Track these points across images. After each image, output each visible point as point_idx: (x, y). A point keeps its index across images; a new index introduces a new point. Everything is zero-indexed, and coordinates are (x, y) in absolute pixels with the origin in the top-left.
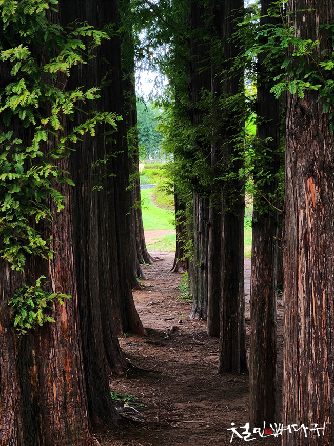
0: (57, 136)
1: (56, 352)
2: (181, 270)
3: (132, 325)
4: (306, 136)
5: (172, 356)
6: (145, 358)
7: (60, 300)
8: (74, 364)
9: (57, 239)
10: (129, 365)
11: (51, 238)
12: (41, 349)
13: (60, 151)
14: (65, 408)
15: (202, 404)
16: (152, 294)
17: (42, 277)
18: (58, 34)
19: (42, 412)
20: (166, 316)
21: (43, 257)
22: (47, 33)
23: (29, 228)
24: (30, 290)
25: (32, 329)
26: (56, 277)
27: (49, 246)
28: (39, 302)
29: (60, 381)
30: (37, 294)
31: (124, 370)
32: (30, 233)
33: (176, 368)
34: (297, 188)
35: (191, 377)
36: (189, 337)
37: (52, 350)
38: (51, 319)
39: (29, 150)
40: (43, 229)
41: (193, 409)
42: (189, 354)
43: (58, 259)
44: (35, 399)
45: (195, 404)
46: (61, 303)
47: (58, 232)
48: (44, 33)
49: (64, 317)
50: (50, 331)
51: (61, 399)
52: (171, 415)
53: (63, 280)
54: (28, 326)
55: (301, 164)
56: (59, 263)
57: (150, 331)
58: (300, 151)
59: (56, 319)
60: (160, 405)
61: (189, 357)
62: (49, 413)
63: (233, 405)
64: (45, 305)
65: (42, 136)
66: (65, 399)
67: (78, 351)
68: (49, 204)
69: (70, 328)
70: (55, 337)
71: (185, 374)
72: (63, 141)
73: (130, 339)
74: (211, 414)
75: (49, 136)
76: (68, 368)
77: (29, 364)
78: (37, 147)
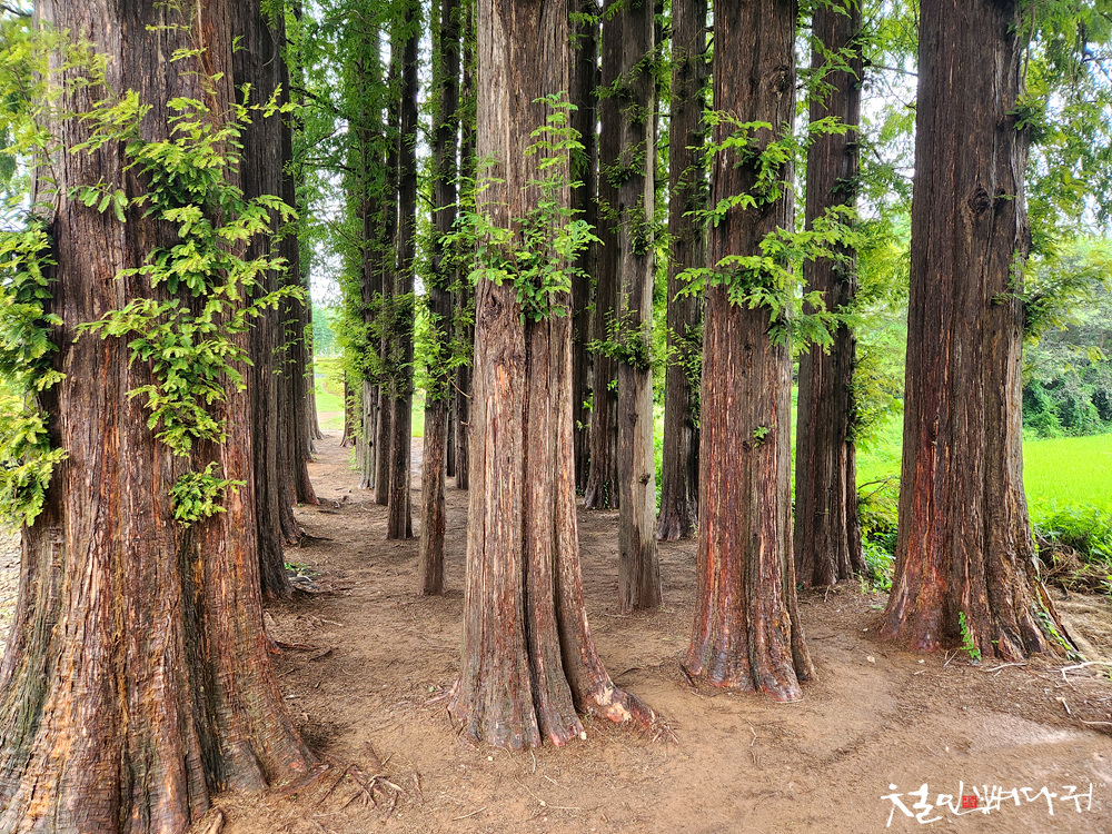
0: (234, 308)
1: (227, 546)
2: (348, 445)
3: (305, 496)
4: (497, 325)
5: (343, 523)
6: (317, 527)
7: (233, 488)
8: (248, 557)
9: (232, 421)
10: (303, 534)
11: (225, 419)
12: (208, 541)
13: (237, 325)
14: (235, 605)
15: (372, 570)
16: (323, 467)
17: (213, 463)
18: (237, 197)
19: (208, 612)
20: (335, 486)
21: (214, 440)
22: (224, 194)
23: (196, 408)
24: (198, 477)
25: (198, 521)
26: (229, 462)
27: (221, 429)
28: (206, 490)
29: (230, 577)
30: (205, 481)
31: (298, 539)
32: (198, 414)
33: (347, 534)
34: (486, 374)
35: (362, 543)
36: (358, 505)
37: (222, 543)
38: (222, 509)
39: (198, 320)
40: (213, 410)
41: (364, 575)
42: (358, 521)
43: (231, 442)
44: (199, 597)
45: (366, 570)
46: (235, 491)
47: (232, 413)
48: (220, 194)
49: (237, 507)
50: (220, 522)
51: (231, 596)
52: (343, 583)
53: (237, 465)
54: (193, 518)
55: (492, 352)
56: (233, 447)
57: (322, 501)
58: (490, 340)
59: (227, 508)
60: (333, 573)
61: (358, 524)
62: (216, 613)
63: (401, 570)
64: (214, 494)
65: (214, 306)
66: (236, 596)
67: (253, 542)
68: (221, 381)
69: (244, 517)
70: (226, 528)
71: (355, 541)
72: (241, 313)
73: (304, 509)
74: (381, 579)
75: (224, 308)
76: (240, 562)
77: (194, 559)
78: (209, 319)
